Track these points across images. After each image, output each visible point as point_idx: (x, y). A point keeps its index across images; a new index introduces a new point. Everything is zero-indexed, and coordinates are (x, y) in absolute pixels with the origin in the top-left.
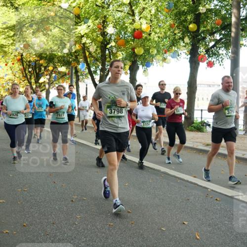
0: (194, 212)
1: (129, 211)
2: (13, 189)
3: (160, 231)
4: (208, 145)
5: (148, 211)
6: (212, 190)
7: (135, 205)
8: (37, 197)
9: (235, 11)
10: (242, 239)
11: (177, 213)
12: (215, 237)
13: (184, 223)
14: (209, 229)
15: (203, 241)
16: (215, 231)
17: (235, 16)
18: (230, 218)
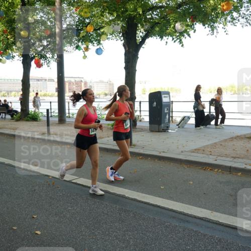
0: (41, 203)
3: (11, 231)
4: (43, 134)
6: (53, 177)
9: (58, 23)
10: (85, 223)
11: (25, 207)
12: (63, 226)
13: (33, 217)
14: (56, 219)
15: (53, 234)
16: (62, 220)
17: (58, 27)
18: (71, 203)
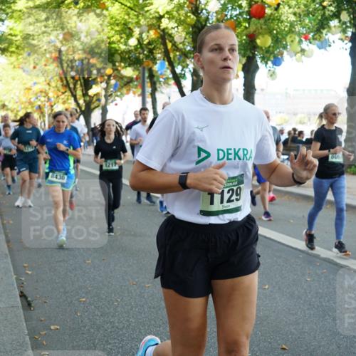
1: (284, 346)
2: (69, 300)
5: (320, 347)
7: (292, 333)
8: (112, 316)
